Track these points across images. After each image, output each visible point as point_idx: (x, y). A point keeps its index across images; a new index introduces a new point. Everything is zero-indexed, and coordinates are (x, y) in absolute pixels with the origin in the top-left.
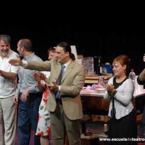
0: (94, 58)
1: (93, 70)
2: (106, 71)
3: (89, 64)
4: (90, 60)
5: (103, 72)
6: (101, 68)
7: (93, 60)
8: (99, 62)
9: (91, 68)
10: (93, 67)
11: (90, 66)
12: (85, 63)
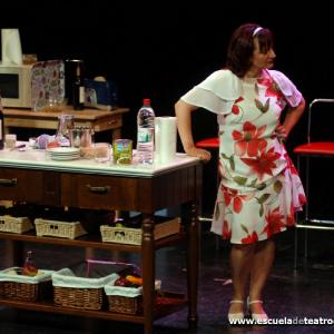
0: (66, 63)
1: (63, 95)
2: (94, 97)
3: (52, 79)
4: (56, 68)
5: (89, 99)
6: (82, 89)
7: (62, 69)
8: (78, 74)
9: (56, 88)
10: (62, 87)
11: (54, 84)
12: (40, 77)
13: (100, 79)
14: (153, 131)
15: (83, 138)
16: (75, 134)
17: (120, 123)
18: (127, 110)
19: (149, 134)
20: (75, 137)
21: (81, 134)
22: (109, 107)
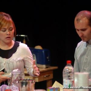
13: (39, 47)
14: (73, 82)
15: (27, 86)
16: (22, 83)
17: (51, 76)
18: (56, 68)
19: (71, 84)
20: (22, 86)
21: (26, 84)
22: (44, 66)
